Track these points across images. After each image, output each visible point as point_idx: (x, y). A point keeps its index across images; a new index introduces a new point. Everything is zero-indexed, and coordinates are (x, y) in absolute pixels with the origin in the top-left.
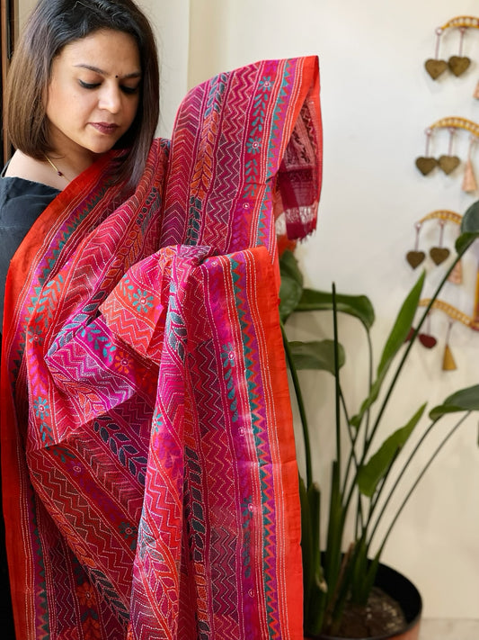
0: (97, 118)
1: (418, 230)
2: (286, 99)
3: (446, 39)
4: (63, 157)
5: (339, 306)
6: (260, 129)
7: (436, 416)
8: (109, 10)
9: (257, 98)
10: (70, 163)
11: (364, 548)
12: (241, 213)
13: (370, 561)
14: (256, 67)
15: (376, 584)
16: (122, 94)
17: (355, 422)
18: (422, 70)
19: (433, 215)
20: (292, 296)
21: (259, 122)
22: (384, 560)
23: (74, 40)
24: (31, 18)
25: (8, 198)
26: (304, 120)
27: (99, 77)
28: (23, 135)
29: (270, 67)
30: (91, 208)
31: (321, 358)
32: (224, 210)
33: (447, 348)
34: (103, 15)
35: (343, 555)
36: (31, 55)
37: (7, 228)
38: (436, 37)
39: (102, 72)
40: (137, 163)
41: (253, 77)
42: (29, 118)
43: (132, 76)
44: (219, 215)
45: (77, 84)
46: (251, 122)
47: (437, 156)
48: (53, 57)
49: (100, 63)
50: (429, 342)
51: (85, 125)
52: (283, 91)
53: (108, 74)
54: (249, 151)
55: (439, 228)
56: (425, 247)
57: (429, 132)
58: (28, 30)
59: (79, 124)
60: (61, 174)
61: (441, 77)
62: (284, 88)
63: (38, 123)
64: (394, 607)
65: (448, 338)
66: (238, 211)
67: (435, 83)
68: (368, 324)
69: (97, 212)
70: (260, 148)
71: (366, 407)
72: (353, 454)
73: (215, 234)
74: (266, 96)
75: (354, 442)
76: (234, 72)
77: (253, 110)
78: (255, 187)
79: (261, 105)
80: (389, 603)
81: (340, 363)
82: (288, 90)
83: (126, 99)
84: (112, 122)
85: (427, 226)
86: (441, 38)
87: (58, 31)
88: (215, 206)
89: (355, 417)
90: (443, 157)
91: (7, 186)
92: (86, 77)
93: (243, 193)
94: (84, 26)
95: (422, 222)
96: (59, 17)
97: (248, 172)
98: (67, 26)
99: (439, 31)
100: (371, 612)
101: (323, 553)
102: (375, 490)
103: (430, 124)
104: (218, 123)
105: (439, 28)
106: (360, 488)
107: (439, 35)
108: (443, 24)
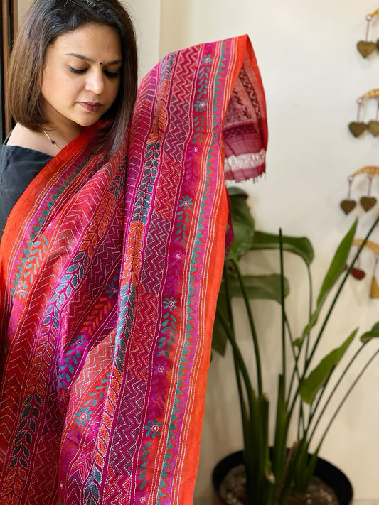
0: (84, 98)
1: (350, 182)
2: (225, 69)
3: (375, 24)
4: (55, 129)
5: (285, 246)
6: (205, 93)
7: (365, 339)
8: (95, 7)
9: (201, 71)
10: (61, 134)
11: (305, 445)
12: (191, 155)
13: (310, 456)
14: (196, 49)
15: (316, 474)
16: (105, 78)
17: (298, 343)
18: (355, 49)
19: (363, 171)
20: (246, 240)
21: (204, 88)
22: (322, 455)
23: (66, 32)
24: (29, 11)
25: (8, 163)
26: (244, 86)
27: (86, 63)
28: (21, 110)
29: (209, 48)
30: (78, 172)
31: (270, 290)
32: (178, 151)
33: (374, 279)
34: (90, 11)
35: (288, 450)
36: (28, 43)
37: (6, 190)
38: (366, 22)
39: (88, 59)
40: (117, 135)
41: (196, 56)
42: (26, 98)
43: (115, 63)
44: (174, 154)
45: (67, 70)
46: (197, 89)
47: (366, 121)
48: (48, 46)
49: (86, 52)
50: (359, 275)
51: (74, 104)
52: (222, 64)
53: (94, 61)
54: (197, 110)
55: (368, 180)
56: (356, 197)
57: (360, 101)
58: (26, 22)
59: (69, 102)
60: (53, 142)
61: (370, 56)
62: (223, 62)
63: (34, 99)
64: (330, 493)
65: (374, 270)
66: (189, 153)
67: (365, 61)
68: (308, 261)
69: (84, 174)
70: (206, 106)
71: (307, 331)
72: (296, 369)
73: (171, 170)
74: (208, 68)
75: (297, 359)
76: (179, 52)
77: (198, 80)
78: (203, 135)
79: (204, 76)
80: (325, 490)
81: (286, 293)
82: (226, 63)
83: (108, 82)
84: (97, 101)
85: (357, 180)
86: (371, 23)
87: (52, 24)
88: (171, 145)
89: (297, 340)
90: (372, 122)
91: (7, 154)
92: (75, 64)
93: (193, 139)
94: (73, 20)
95: (354, 176)
96: (52, 12)
97: (196, 124)
98: (59, 19)
99: (369, 18)
100: (310, 498)
101: (271, 449)
102: (314, 399)
103: (360, 95)
104: (169, 87)
105: (369, 15)
106: (302, 396)
107: (369, 21)
108: (372, 11)
